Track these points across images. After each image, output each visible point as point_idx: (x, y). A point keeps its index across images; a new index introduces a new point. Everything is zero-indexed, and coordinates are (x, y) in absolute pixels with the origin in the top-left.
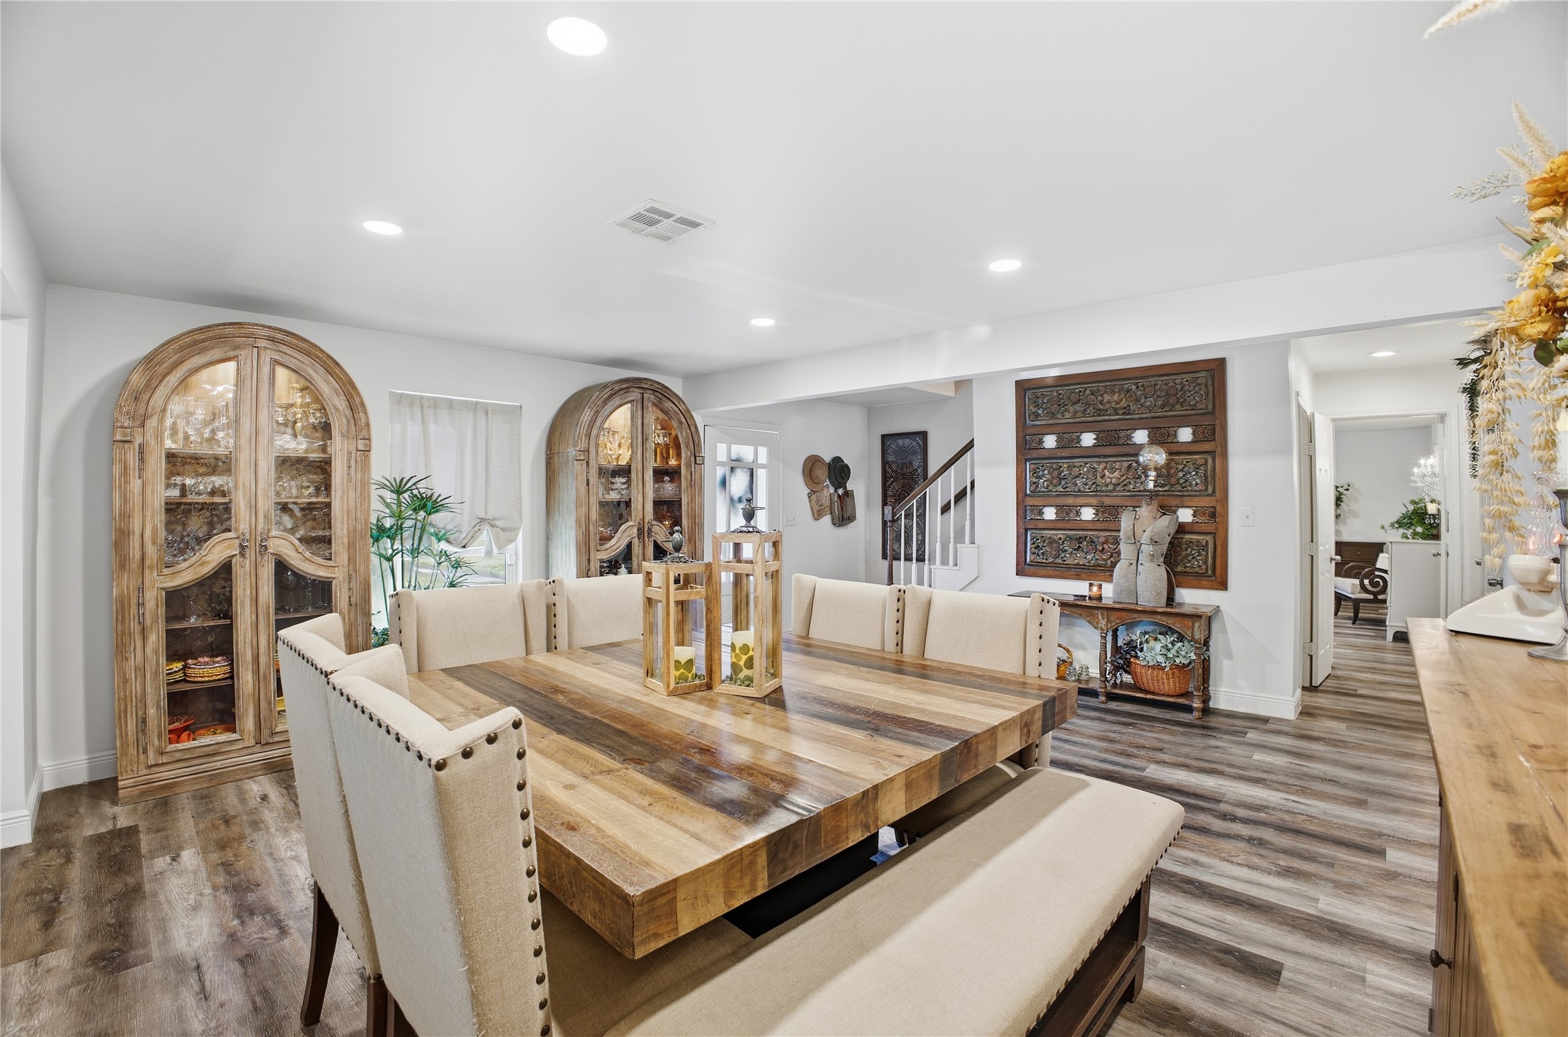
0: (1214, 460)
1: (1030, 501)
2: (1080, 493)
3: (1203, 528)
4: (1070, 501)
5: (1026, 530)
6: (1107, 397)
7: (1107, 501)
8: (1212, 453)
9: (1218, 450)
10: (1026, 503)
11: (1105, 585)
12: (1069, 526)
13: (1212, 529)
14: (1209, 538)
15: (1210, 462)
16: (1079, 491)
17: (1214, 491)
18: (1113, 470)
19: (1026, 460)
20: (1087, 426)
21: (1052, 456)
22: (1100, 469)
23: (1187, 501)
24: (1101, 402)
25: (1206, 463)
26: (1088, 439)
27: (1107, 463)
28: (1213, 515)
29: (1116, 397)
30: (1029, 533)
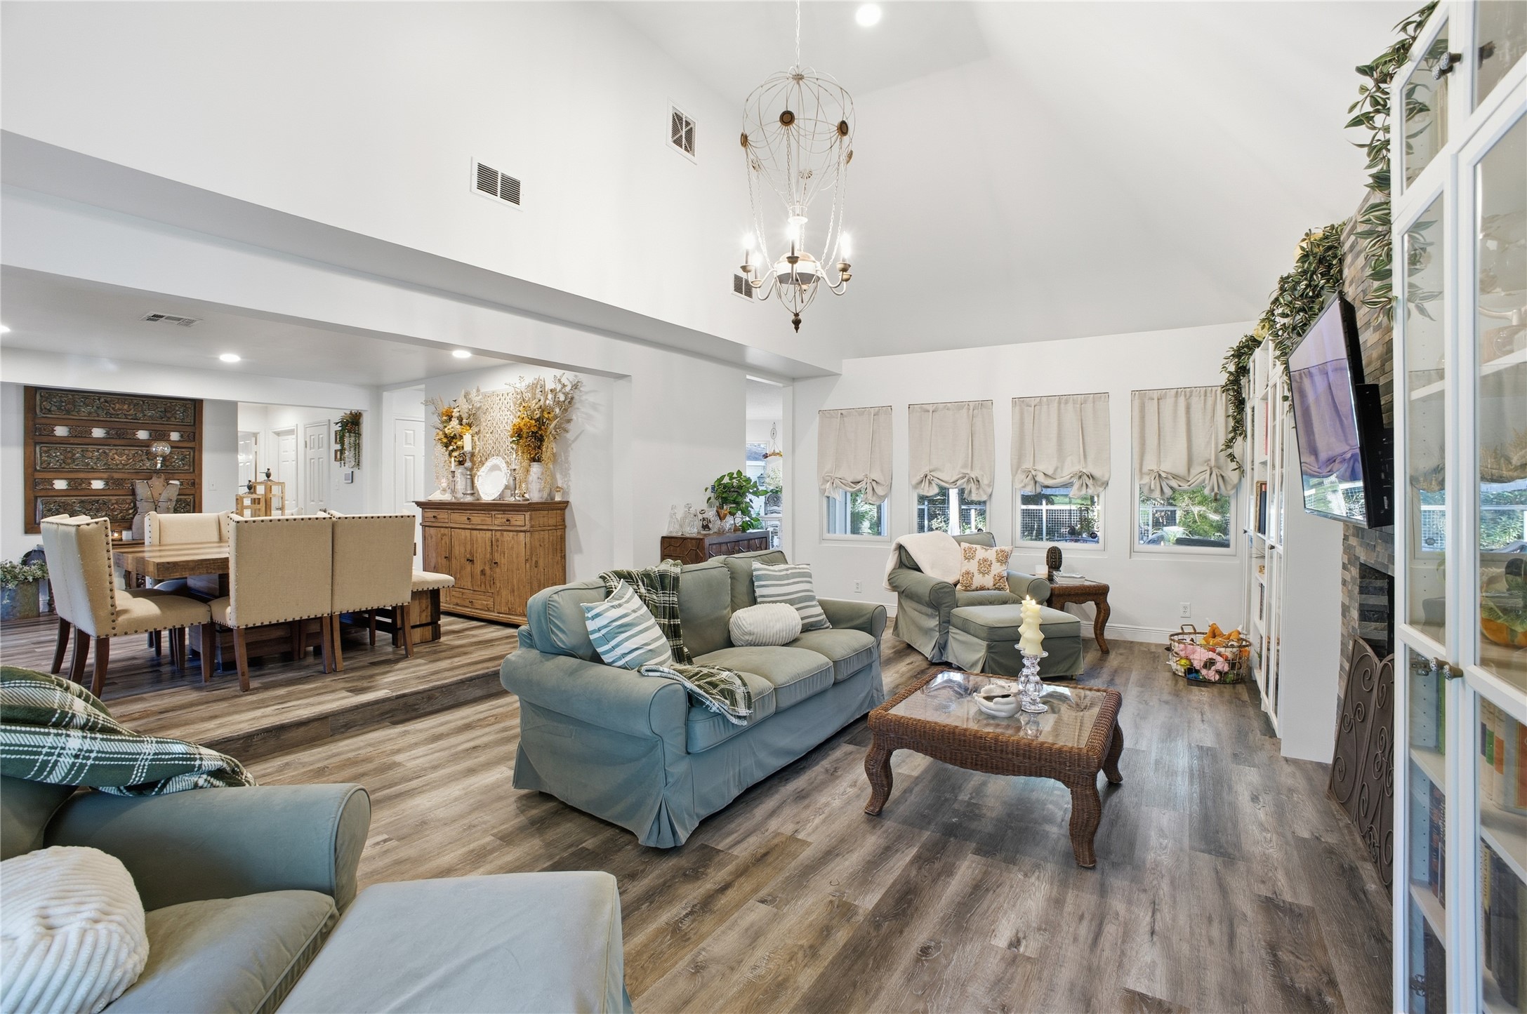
0: (194, 452)
1: (39, 476)
2: (93, 470)
3: (188, 492)
4: (82, 475)
5: (36, 498)
6: (117, 406)
7: (116, 476)
8: (193, 449)
9: (197, 447)
10: (36, 477)
11: (124, 533)
12: (82, 493)
13: (193, 492)
14: (191, 497)
15: (192, 453)
16: (93, 468)
17: (194, 471)
18: (121, 455)
19: (36, 443)
20: (99, 424)
21: (62, 441)
22: (111, 454)
23: (176, 476)
24: (113, 408)
25: (189, 455)
26: (98, 433)
27: (117, 450)
28: (193, 484)
29: (126, 407)
30: (39, 500)
